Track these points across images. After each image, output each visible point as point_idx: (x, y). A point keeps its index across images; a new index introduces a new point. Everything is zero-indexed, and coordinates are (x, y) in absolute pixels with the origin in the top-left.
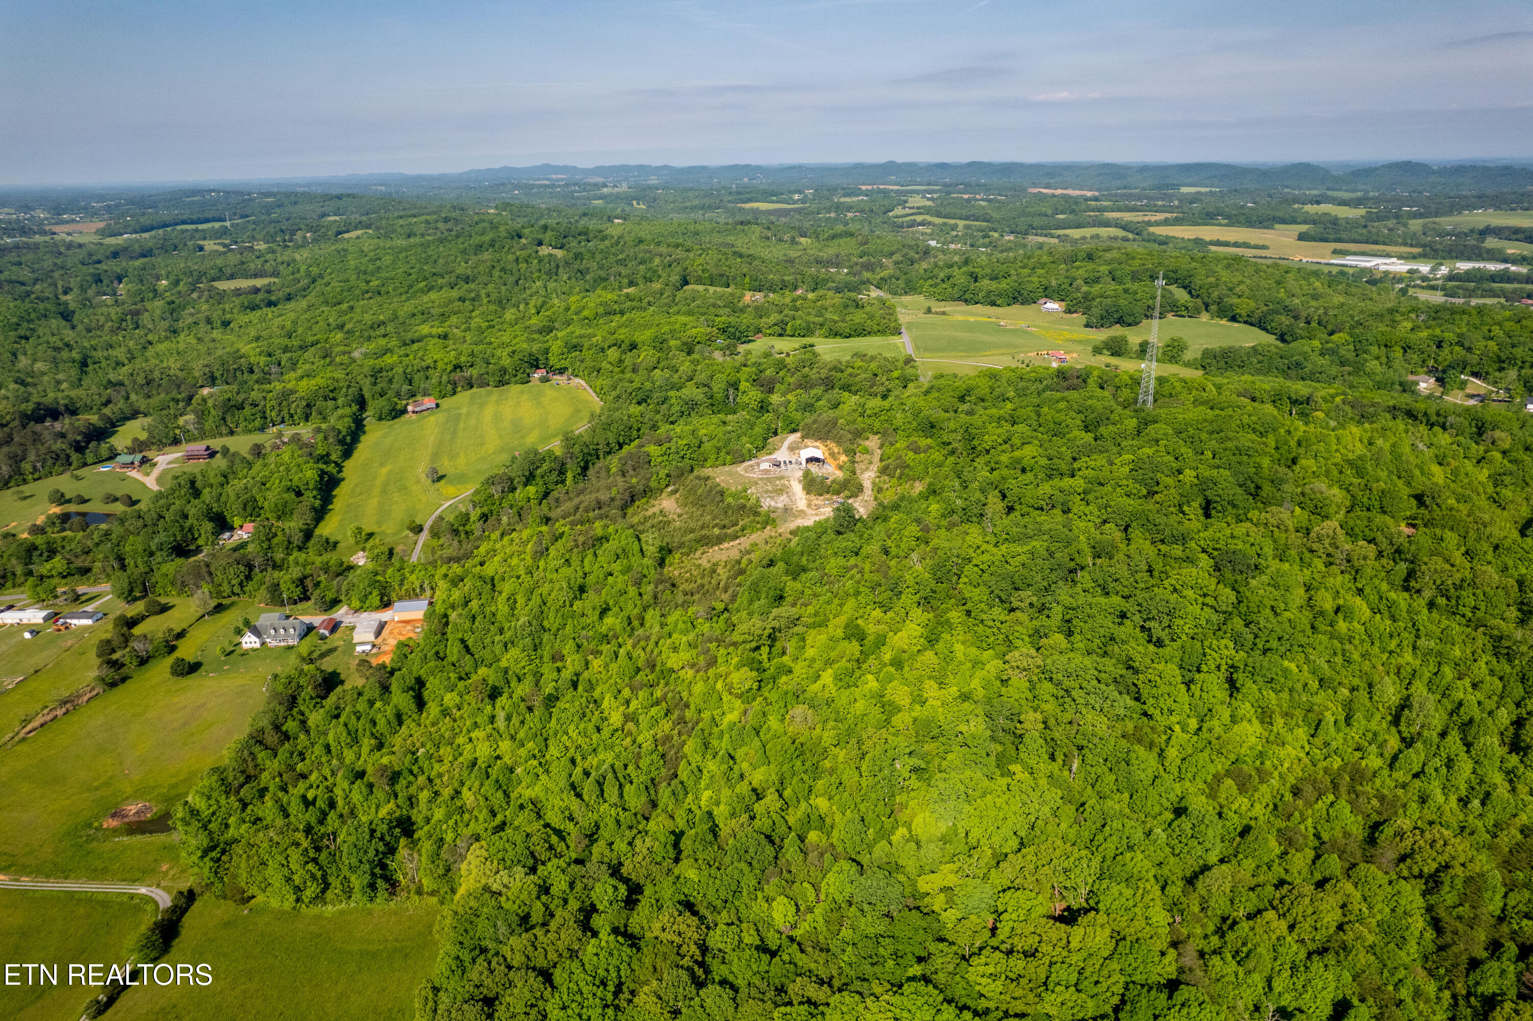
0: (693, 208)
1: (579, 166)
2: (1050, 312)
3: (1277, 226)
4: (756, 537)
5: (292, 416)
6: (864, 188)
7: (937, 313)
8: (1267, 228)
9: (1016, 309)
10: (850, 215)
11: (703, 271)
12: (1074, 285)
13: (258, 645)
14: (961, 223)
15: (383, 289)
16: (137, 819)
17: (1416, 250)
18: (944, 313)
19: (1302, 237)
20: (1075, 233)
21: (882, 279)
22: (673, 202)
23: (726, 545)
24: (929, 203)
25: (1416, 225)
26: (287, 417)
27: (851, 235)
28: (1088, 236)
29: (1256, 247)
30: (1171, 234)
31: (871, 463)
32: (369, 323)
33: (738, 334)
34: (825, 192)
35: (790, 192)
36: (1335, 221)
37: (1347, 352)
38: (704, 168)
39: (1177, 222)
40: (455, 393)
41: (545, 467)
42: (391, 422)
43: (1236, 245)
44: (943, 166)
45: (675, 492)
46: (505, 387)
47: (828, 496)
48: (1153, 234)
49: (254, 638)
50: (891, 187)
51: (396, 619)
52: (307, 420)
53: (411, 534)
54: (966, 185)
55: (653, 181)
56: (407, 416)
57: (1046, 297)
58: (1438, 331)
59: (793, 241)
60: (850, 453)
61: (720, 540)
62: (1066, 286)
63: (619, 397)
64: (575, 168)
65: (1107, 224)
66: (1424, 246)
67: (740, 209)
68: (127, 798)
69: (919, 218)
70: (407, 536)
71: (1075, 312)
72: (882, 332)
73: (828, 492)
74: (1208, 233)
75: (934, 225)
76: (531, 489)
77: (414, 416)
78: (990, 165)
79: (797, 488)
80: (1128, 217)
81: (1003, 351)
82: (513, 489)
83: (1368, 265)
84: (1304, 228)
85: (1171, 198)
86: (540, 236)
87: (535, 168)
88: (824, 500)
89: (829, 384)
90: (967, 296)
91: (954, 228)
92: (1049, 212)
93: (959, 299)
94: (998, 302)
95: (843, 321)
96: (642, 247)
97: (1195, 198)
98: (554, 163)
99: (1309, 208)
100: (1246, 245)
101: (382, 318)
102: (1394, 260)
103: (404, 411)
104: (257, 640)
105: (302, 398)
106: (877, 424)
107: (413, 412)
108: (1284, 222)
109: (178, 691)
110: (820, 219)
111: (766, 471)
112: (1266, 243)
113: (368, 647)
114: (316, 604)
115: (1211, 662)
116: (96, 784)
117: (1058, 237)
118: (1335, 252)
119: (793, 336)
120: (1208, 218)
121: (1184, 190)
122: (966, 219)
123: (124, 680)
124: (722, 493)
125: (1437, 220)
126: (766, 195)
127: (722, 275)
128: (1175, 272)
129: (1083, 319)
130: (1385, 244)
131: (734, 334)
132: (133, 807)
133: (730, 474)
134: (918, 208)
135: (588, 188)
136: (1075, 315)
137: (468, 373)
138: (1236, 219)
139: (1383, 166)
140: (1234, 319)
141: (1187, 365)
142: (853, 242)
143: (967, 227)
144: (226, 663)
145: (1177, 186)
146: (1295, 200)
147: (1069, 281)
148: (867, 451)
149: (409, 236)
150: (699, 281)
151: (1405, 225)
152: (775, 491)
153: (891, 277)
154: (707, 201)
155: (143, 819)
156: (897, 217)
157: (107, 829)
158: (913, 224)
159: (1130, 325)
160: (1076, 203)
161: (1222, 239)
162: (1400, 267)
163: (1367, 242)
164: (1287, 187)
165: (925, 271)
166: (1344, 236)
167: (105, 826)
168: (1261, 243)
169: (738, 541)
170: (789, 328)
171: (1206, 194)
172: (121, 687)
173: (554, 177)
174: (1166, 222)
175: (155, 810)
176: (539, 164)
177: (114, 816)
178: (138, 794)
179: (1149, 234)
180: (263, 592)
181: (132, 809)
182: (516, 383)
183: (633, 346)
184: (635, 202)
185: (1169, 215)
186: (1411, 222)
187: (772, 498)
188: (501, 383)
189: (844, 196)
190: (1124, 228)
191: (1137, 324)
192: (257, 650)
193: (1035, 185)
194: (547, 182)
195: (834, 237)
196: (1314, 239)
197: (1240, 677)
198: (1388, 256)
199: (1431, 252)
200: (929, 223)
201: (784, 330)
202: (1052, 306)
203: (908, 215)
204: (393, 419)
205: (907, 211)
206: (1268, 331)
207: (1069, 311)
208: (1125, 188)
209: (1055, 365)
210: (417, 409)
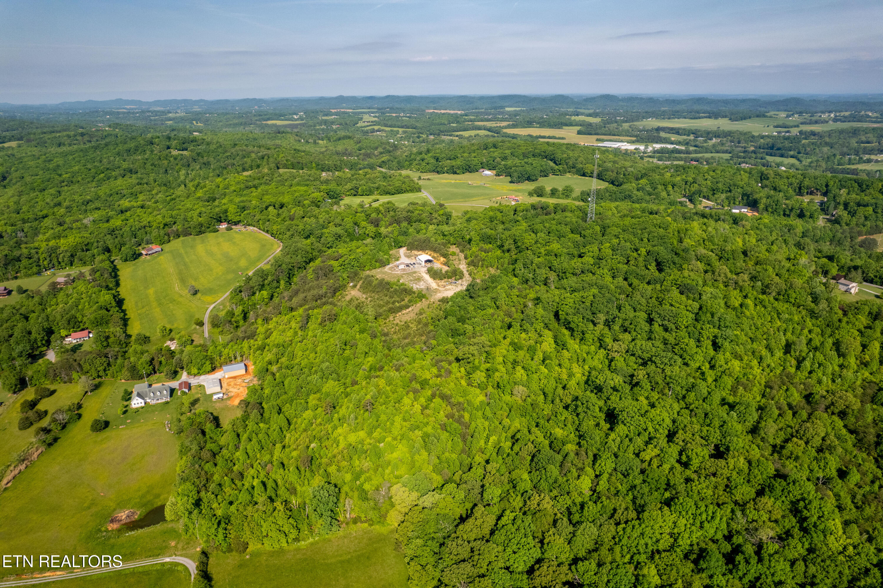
0: (235, 125)
1: (143, 100)
2: (487, 176)
3: (564, 127)
4: (419, 306)
5: (60, 263)
6: (333, 111)
7: (424, 179)
8: (559, 128)
9: (467, 175)
10: (334, 127)
11: (287, 160)
12: (496, 161)
13: (143, 404)
14: (401, 130)
15: (74, 180)
16: (128, 520)
17: (634, 139)
18: (429, 179)
19: (579, 133)
20: (466, 134)
21: (383, 162)
22: (221, 121)
23: (404, 312)
24: (376, 119)
25: (626, 126)
26: (56, 264)
27: (349, 138)
28: (473, 135)
29: (559, 138)
30: (516, 133)
31: (460, 260)
32: (81, 201)
33: (336, 196)
34: (311, 114)
35: (290, 114)
36: (590, 124)
37: (648, 188)
38: (227, 101)
39: (514, 126)
40: (169, 241)
41: (270, 278)
42: (134, 262)
43: (549, 137)
44: (371, 98)
45: (355, 286)
46: (203, 235)
47: (446, 280)
48: (506, 133)
49: (140, 400)
50: (348, 110)
51: (226, 377)
52: (72, 265)
53: (198, 327)
54: (390, 109)
55: (196, 109)
56: (143, 257)
57: (482, 168)
58: (684, 177)
59: (315, 142)
60: (445, 256)
61: (401, 309)
62: (492, 162)
63: (293, 235)
64: (140, 101)
65: (479, 128)
66: (636, 136)
67: (267, 125)
68: (115, 510)
69: (376, 128)
70: (195, 329)
71: (502, 175)
72: (412, 191)
73: (445, 278)
74: (535, 132)
75: (385, 131)
76: (264, 293)
77: (148, 257)
78: (398, 97)
79: (427, 277)
80: (488, 124)
81: (482, 197)
82: (254, 294)
83: (616, 146)
84: (579, 128)
85: (502, 113)
86: (167, 143)
87: (112, 101)
88: (445, 282)
89: (409, 221)
90: (439, 169)
91: (397, 132)
92: (446, 123)
93: (434, 171)
94: (458, 172)
95: (390, 185)
96: (237, 148)
97: (516, 114)
98: (124, 98)
99: (573, 118)
100: (554, 138)
101: (89, 197)
102: (626, 143)
103: (140, 255)
104: (143, 401)
105: (66, 251)
106: (452, 239)
107: (146, 255)
108: (566, 125)
109: (102, 441)
110: (318, 129)
111: (403, 270)
112: (564, 136)
113: (221, 395)
114: (167, 375)
115: (705, 336)
116: (86, 505)
117: (457, 136)
118: (598, 140)
119: (362, 195)
120: (529, 124)
121: (508, 109)
122: (402, 127)
123: (56, 440)
124: (388, 283)
125: (635, 123)
126: (279, 116)
127: (299, 163)
128: (545, 152)
129: (509, 179)
130: (618, 136)
131: (333, 195)
132: (123, 514)
133: (381, 272)
134: (372, 122)
135: (158, 114)
136: (501, 177)
137: (174, 228)
138: (543, 124)
139: (598, 97)
140: (584, 175)
141: (574, 199)
142: (352, 142)
143: (405, 132)
144: (127, 419)
145: (503, 107)
146: (567, 114)
147: (492, 159)
148: (454, 254)
149: (59, 145)
150: (286, 167)
151: (622, 126)
152: (416, 280)
153: (389, 161)
154: (241, 120)
155: (133, 520)
156: (362, 127)
157: (112, 530)
158: (373, 131)
159: (533, 181)
160: (458, 117)
161: (542, 135)
162: (631, 147)
163: (610, 135)
164: (556, 107)
165: (406, 156)
166: (599, 131)
167: (110, 529)
168: (561, 136)
169: (410, 309)
170: (360, 190)
171: (519, 111)
172: (56, 445)
173: (128, 107)
174: (508, 127)
175: (139, 513)
176: (114, 99)
177: (112, 521)
178: (121, 505)
179: (504, 133)
180: (125, 372)
181: (123, 515)
182: (210, 232)
183: (282, 206)
184: (194, 122)
185: (508, 123)
186: (624, 124)
187: (416, 284)
188: (200, 233)
189: (324, 116)
190: (489, 130)
191: (537, 180)
192: (143, 408)
193: (428, 108)
194: (125, 110)
195: (340, 139)
196: (585, 134)
197: (719, 341)
198: (622, 141)
199: (639, 140)
200: (383, 130)
201: (357, 192)
202: (487, 172)
203: (368, 126)
204: (134, 260)
205: (366, 124)
206: (603, 180)
207: (498, 175)
208: (476, 109)
209: (513, 203)
210: (150, 252)
